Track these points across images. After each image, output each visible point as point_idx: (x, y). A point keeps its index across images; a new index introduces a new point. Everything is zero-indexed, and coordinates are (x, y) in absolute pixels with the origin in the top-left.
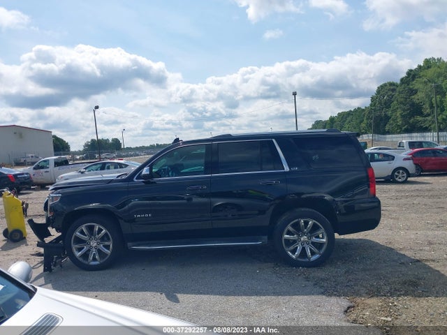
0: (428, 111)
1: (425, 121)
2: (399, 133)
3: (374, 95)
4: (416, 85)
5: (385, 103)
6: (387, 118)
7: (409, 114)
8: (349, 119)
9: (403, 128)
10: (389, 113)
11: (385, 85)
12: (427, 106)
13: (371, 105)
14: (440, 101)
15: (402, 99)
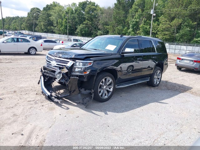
0: (56, 25)
1: (54, 29)
2: (42, 32)
3: (29, 12)
4: (51, 12)
5: (35, 17)
6: (36, 25)
7: (47, 25)
8: (14, 21)
9: (44, 31)
10: (37, 22)
11: (35, 8)
12: (55, 23)
13: (28, 17)
14: (61, 22)
15: (44, 17)
